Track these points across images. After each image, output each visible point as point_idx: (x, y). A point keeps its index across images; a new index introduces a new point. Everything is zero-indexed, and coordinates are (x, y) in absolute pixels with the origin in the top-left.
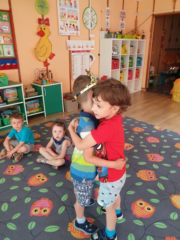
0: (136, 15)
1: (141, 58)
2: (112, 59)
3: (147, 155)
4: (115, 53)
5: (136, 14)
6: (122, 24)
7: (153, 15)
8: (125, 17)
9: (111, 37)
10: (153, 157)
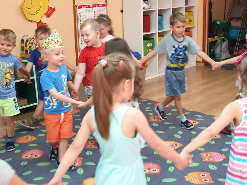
3: (201, 155)
10: (210, 157)
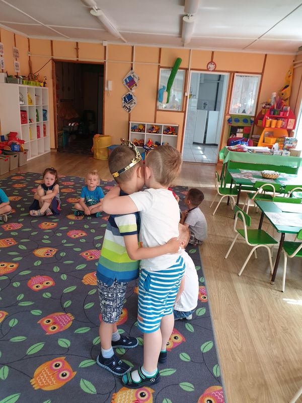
0: (29, 55)
1: (46, 111)
2: (21, 111)
4: (21, 103)
5: (29, 53)
6: (17, 66)
7: (53, 60)
8: (18, 57)
9: (17, 83)
